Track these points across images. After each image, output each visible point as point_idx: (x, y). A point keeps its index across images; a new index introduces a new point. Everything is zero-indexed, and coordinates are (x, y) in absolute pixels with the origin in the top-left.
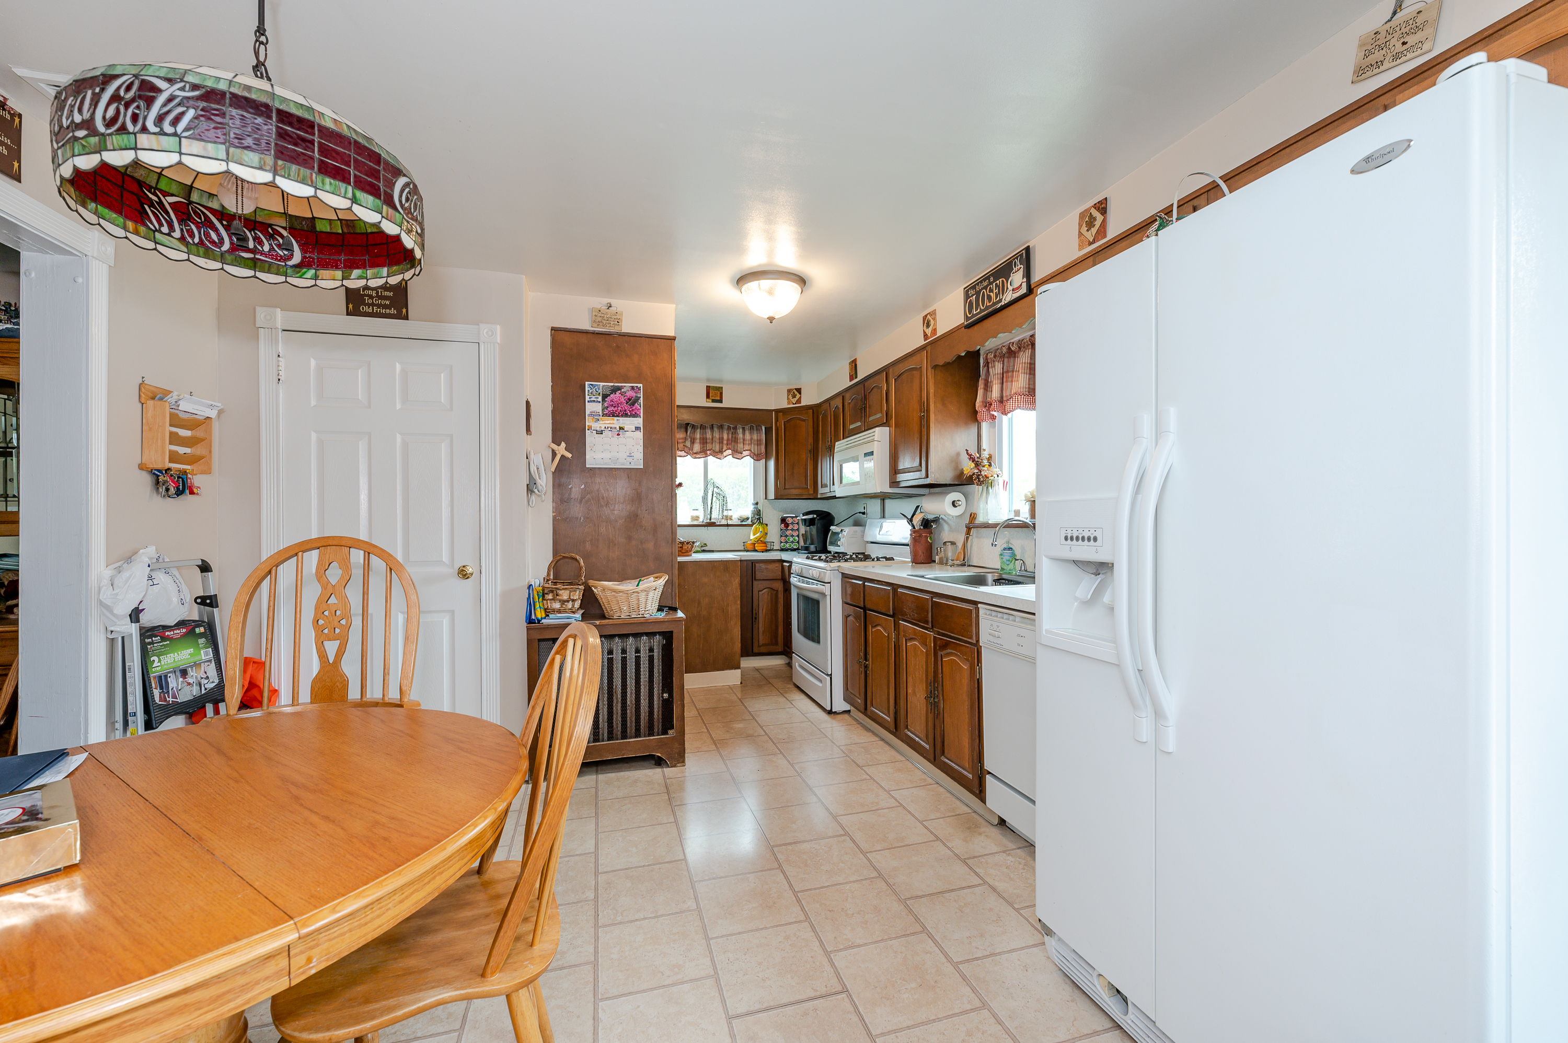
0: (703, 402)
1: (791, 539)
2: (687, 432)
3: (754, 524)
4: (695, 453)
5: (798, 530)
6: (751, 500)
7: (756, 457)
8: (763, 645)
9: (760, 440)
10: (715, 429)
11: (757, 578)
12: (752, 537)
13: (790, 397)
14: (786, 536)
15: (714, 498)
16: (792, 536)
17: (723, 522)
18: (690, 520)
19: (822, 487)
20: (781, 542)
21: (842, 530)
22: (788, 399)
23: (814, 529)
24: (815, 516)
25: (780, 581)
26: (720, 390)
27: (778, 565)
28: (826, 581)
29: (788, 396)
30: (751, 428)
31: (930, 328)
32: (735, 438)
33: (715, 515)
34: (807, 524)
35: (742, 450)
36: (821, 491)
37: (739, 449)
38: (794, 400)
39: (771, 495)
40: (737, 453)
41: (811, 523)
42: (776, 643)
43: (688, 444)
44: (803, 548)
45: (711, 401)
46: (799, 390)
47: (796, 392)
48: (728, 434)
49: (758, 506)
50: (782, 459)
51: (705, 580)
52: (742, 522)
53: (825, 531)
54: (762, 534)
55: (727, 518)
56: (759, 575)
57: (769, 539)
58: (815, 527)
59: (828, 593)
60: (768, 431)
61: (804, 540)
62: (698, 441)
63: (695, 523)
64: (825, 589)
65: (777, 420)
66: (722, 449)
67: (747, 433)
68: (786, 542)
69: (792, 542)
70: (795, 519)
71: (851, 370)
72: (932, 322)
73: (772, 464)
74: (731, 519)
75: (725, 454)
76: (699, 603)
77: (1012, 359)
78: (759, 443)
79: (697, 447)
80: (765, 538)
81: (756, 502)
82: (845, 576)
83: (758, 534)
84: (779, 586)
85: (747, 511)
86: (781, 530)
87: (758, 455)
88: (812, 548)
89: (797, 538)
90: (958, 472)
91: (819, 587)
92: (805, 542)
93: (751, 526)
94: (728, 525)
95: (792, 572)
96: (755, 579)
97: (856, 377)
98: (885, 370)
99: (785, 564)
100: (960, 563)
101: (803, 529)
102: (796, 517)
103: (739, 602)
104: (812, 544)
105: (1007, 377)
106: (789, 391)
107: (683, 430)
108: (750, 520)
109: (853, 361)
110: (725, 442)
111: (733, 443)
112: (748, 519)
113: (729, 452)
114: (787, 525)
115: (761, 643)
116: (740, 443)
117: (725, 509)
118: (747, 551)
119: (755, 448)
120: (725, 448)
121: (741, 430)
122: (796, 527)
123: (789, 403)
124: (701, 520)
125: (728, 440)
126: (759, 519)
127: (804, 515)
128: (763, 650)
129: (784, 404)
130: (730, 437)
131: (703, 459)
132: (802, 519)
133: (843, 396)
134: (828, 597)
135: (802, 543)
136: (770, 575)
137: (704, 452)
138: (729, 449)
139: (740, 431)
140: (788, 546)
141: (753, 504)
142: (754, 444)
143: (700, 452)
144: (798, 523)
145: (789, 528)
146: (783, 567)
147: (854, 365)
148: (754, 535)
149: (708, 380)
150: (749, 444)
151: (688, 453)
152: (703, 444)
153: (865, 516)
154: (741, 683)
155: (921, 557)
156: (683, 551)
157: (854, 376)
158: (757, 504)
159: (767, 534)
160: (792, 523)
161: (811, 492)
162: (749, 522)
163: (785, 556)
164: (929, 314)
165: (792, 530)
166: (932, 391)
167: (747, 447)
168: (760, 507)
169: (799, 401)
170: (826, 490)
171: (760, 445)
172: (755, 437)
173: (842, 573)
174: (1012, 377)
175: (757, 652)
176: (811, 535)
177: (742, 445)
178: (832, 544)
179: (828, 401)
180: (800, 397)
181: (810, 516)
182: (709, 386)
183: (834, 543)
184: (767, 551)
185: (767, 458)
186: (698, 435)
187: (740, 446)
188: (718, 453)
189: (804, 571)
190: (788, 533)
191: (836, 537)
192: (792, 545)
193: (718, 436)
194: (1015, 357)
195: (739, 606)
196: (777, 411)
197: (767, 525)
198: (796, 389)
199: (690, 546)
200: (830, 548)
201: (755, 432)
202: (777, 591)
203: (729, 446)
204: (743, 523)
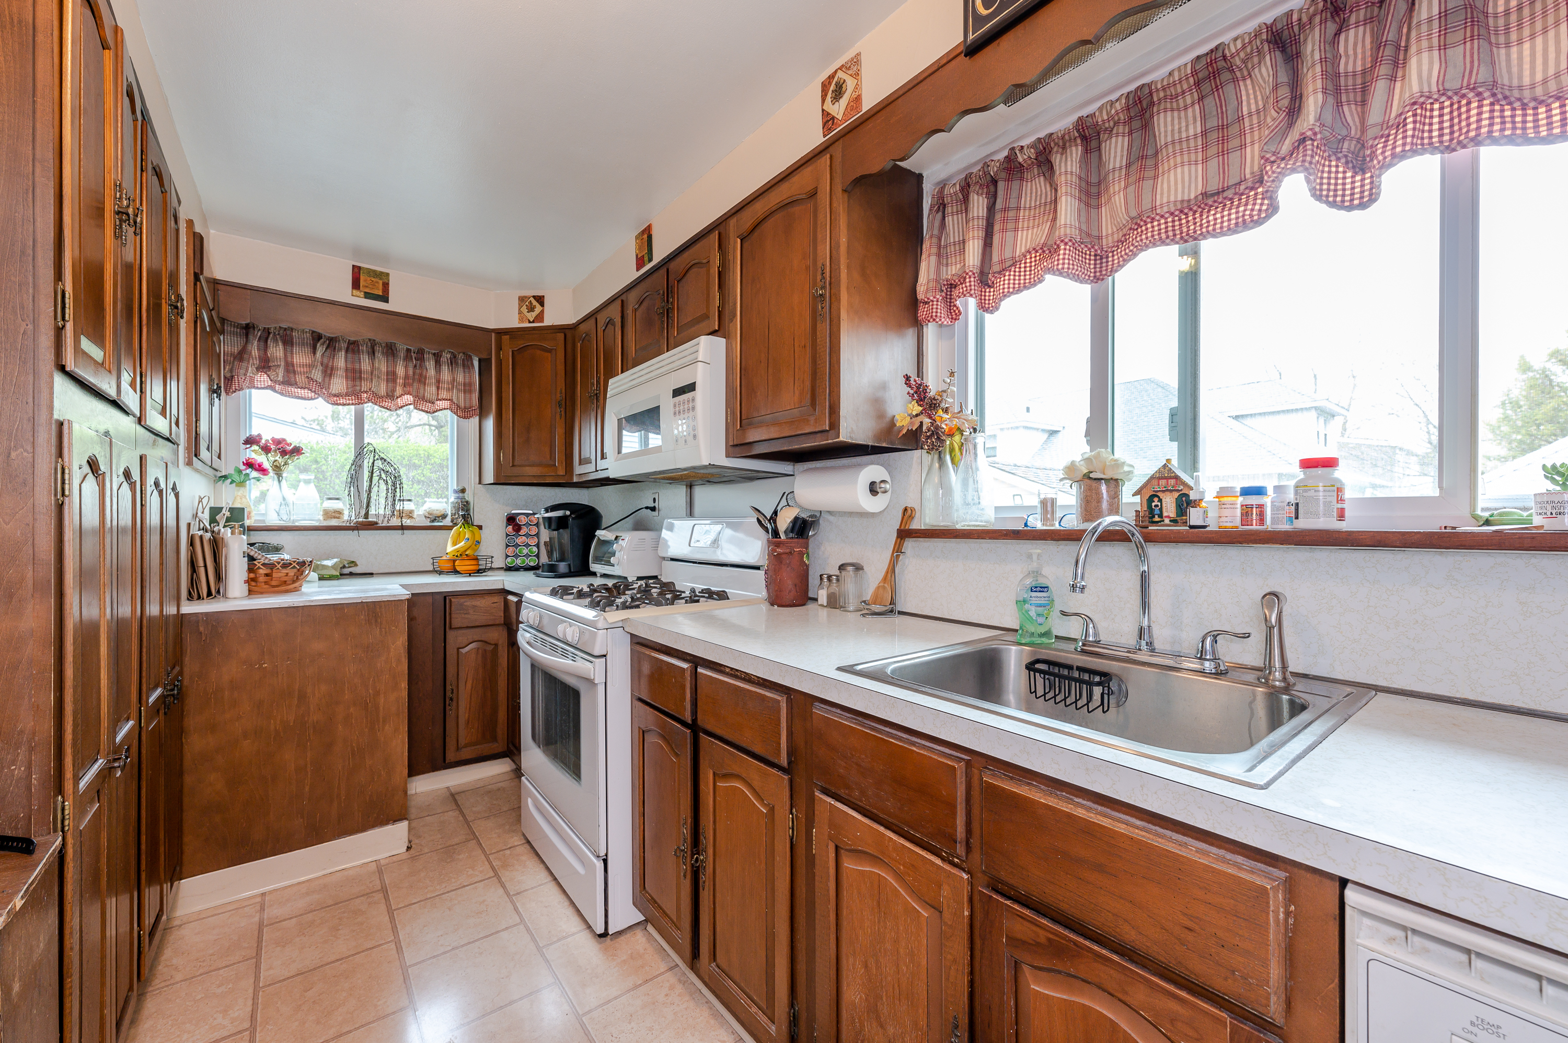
0: (344, 293)
1: (525, 551)
2: (314, 353)
3: (456, 524)
4: (335, 396)
5: (537, 535)
6: (453, 485)
7: (463, 412)
8: (466, 746)
9: (470, 384)
10: (379, 355)
11: (455, 624)
12: (450, 549)
13: (524, 309)
14: (517, 546)
15: (375, 479)
16: (527, 545)
17: (395, 522)
18: (321, 518)
19: (580, 464)
20: (507, 556)
21: (617, 538)
22: (520, 313)
23: (566, 535)
24: (568, 513)
25: (501, 628)
26: (383, 279)
27: (498, 599)
28: (596, 653)
29: (520, 307)
30: (453, 362)
31: (844, 101)
32: (421, 375)
33: (379, 509)
34: (553, 526)
35: (434, 397)
36: (578, 469)
37: (427, 395)
38: (532, 316)
39: (489, 477)
40: (421, 402)
41: (560, 524)
42: (494, 739)
43: (317, 375)
44: (546, 568)
45: (362, 294)
46: (540, 300)
47: (535, 303)
48: (406, 367)
49: (466, 495)
50: (508, 415)
51: (318, 646)
52: (433, 521)
53: (587, 536)
54: (469, 543)
55: (401, 514)
56: (458, 619)
57: (484, 551)
58: (568, 531)
59: (599, 679)
60: (485, 364)
61: (547, 550)
62: (341, 373)
63: (334, 522)
64: (594, 670)
65: (499, 348)
66: (394, 391)
67: (445, 369)
68: (516, 556)
69: (527, 556)
70: (532, 518)
71: (640, 248)
72: (850, 83)
73: (490, 424)
74: (411, 517)
75: (400, 402)
76: (302, 697)
77: (1015, 184)
78: (467, 389)
79: (339, 384)
80: (475, 550)
81: (460, 488)
82: (638, 642)
83: (462, 544)
84: (498, 636)
85: (444, 504)
86: (507, 535)
87: (465, 408)
88: (563, 567)
89: (535, 549)
90: (884, 424)
91: (581, 666)
92: (550, 554)
93: (449, 528)
94: (402, 528)
95: (520, 619)
96: (451, 628)
97: (650, 260)
98: (718, 227)
99: (511, 598)
100: (884, 609)
101: (545, 534)
102: (534, 514)
103: (404, 685)
104: (562, 559)
105: (1005, 220)
106: (522, 299)
107: (308, 350)
108: (449, 519)
109: (643, 232)
110: (400, 381)
111: (415, 384)
112: (444, 516)
113: (409, 398)
114: (517, 528)
115: (462, 741)
116: (430, 385)
117: (398, 498)
118: (440, 573)
119: (460, 398)
120: (399, 390)
121: (432, 363)
122: (534, 530)
123: (521, 320)
124: (346, 517)
125: (406, 377)
126: (464, 516)
127: (547, 510)
128: (466, 754)
129: (513, 321)
130: (411, 372)
131: (353, 407)
132: (544, 518)
133: (622, 301)
134: (601, 689)
135: (544, 559)
136: (481, 619)
137: (355, 395)
138: (409, 393)
139: (430, 365)
140: (519, 562)
141: (456, 492)
142: (458, 390)
143: (347, 395)
144: (537, 525)
145: (522, 532)
146: (506, 602)
147: (646, 237)
148: (454, 544)
149: (357, 251)
150: (448, 390)
151: (318, 394)
152: (354, 379)
153: (656, 513)
154: (409, 848)
155: (790, 593)
156: (274, 583)
157: (646, 258)
158: (463, 491)
159: (478, 542)
160: (527, 525)
161: (561, 472)
162: (447, 522)
163: (511, 581)
164: (840, 68)
165: (527, 535)
166: (843, 240)
167: (443, 394)
168: (468, 496)
169: (540, 317)
170: (590, 468)
171: (470, 392)
172: (460, 377)
173: (631, 634)
174: (1017, 220)
175: (453, 760)
176: (561, 544)
177: (434, 389)
178: (598, 560)
179: (593, 315)
180: (542, 312)
181: (559, 513)
182: (359, 268)
183: (605, 559)
184: (479, 572)
185: (483, 414)
186: (340, 361)
187: (430, 391)
188: (387, 399)
189: (545, 621)
190: (520, 540)
191: (605, 548)
192: (527, 561)
193: (384, 369)
194: (1022, 179)
195: (405, 694)
196: (500, 333)
197: (480, 527)
198: (534, 297)
199: (292, 573)
200: (594, 567)
201: (461, 369)
202: (496, 645)
203: (407, 389)
204: (435, 524)
